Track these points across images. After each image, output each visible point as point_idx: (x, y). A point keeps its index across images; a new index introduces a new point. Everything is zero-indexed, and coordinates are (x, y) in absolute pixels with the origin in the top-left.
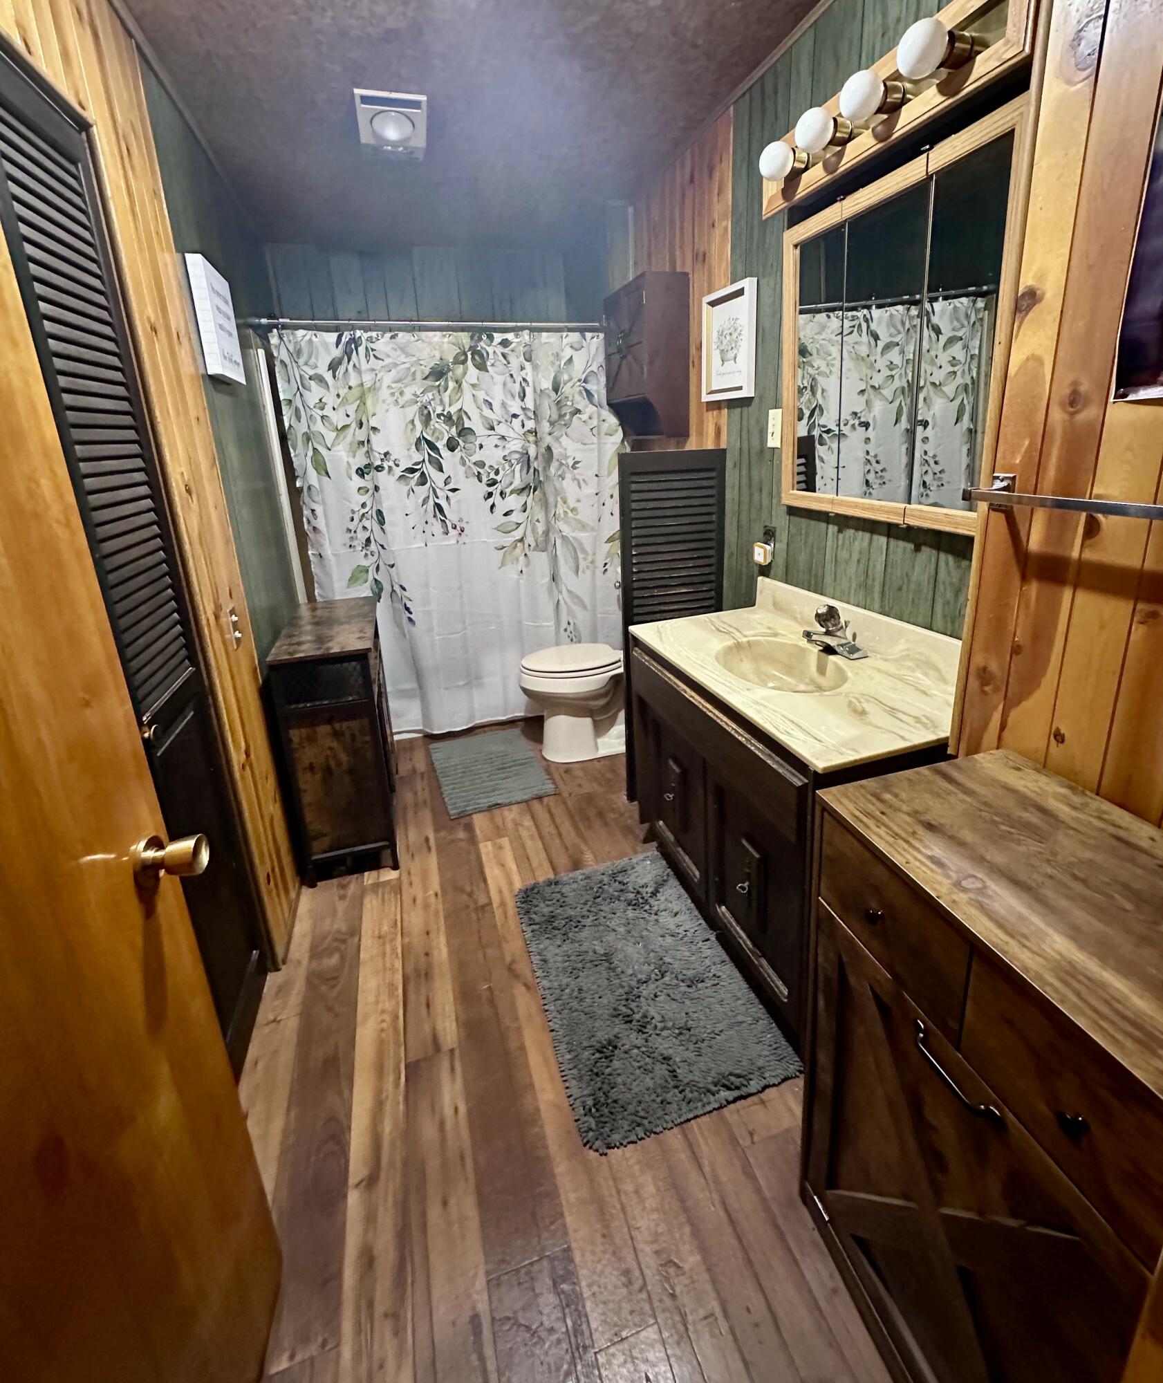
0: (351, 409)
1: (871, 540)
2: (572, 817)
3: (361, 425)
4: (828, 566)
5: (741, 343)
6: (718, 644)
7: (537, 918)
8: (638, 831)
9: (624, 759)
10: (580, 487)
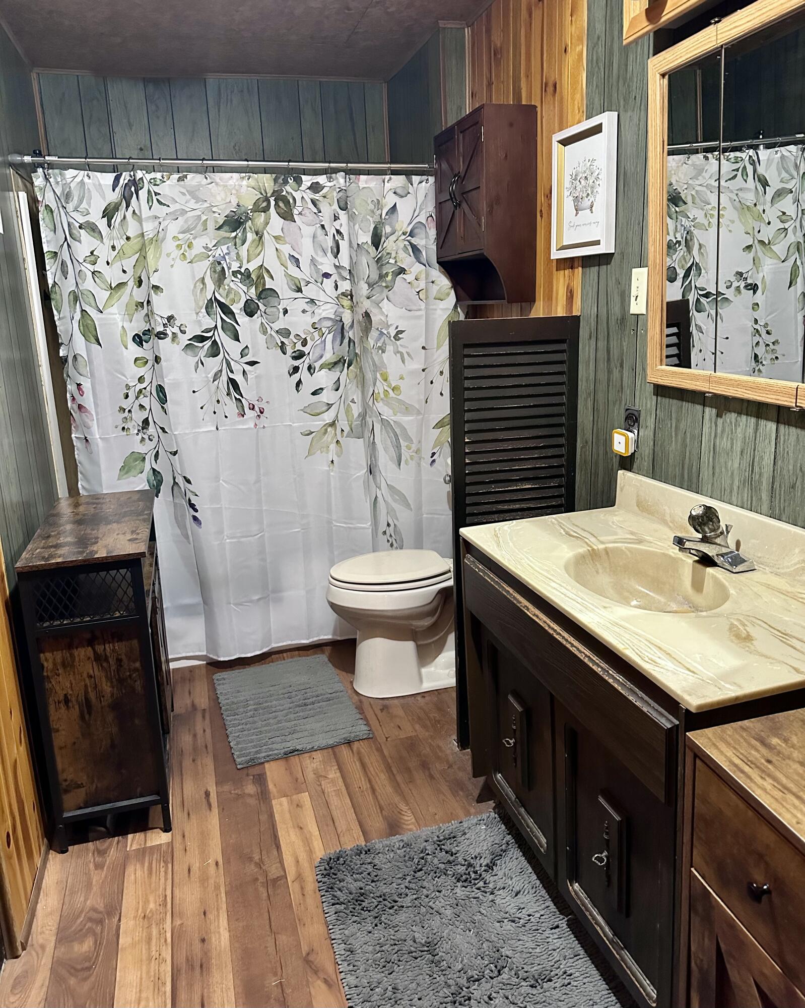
0: (129, 263)
1: (757, 425)
2: (389, 768)
3: (140, 283)
4: (704, 458)
5: (599, 189)
6: (567, 552)
7: (342, 896)
8: (470, 787)
9: (454, 695)
10: (403, 361)
